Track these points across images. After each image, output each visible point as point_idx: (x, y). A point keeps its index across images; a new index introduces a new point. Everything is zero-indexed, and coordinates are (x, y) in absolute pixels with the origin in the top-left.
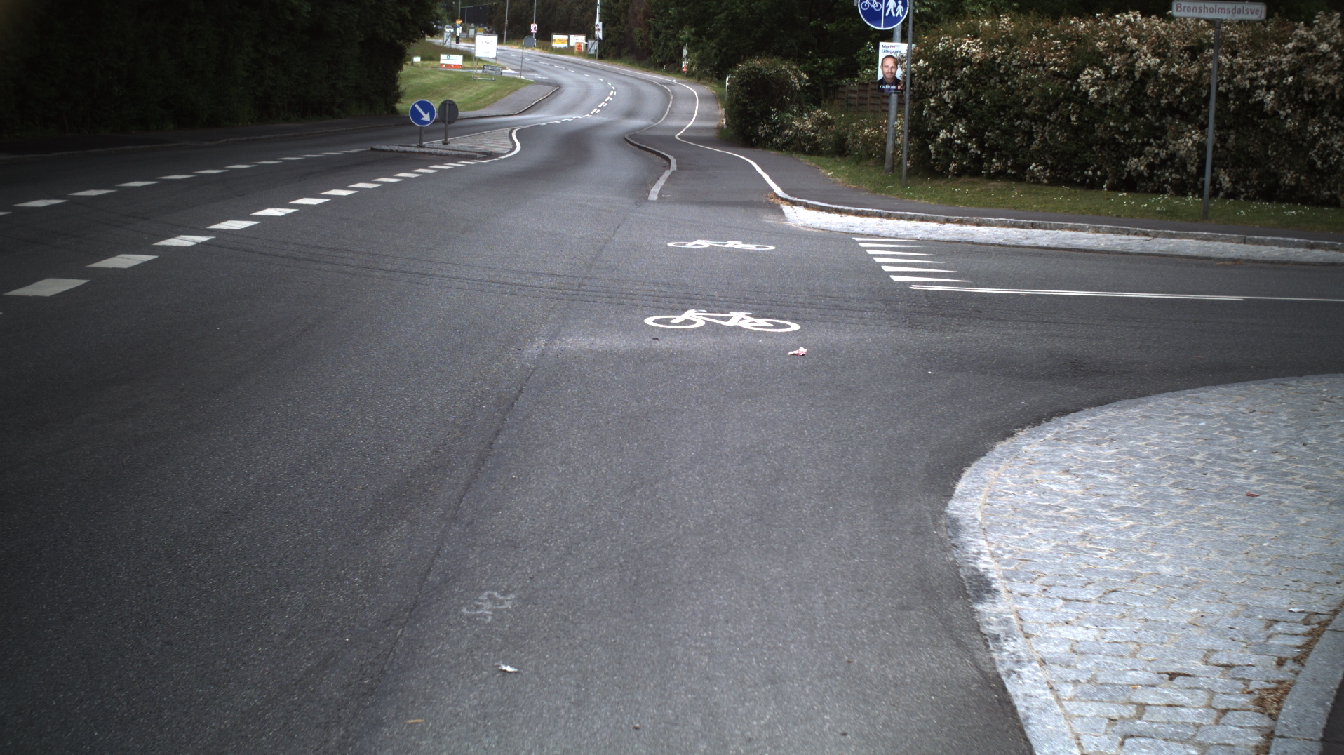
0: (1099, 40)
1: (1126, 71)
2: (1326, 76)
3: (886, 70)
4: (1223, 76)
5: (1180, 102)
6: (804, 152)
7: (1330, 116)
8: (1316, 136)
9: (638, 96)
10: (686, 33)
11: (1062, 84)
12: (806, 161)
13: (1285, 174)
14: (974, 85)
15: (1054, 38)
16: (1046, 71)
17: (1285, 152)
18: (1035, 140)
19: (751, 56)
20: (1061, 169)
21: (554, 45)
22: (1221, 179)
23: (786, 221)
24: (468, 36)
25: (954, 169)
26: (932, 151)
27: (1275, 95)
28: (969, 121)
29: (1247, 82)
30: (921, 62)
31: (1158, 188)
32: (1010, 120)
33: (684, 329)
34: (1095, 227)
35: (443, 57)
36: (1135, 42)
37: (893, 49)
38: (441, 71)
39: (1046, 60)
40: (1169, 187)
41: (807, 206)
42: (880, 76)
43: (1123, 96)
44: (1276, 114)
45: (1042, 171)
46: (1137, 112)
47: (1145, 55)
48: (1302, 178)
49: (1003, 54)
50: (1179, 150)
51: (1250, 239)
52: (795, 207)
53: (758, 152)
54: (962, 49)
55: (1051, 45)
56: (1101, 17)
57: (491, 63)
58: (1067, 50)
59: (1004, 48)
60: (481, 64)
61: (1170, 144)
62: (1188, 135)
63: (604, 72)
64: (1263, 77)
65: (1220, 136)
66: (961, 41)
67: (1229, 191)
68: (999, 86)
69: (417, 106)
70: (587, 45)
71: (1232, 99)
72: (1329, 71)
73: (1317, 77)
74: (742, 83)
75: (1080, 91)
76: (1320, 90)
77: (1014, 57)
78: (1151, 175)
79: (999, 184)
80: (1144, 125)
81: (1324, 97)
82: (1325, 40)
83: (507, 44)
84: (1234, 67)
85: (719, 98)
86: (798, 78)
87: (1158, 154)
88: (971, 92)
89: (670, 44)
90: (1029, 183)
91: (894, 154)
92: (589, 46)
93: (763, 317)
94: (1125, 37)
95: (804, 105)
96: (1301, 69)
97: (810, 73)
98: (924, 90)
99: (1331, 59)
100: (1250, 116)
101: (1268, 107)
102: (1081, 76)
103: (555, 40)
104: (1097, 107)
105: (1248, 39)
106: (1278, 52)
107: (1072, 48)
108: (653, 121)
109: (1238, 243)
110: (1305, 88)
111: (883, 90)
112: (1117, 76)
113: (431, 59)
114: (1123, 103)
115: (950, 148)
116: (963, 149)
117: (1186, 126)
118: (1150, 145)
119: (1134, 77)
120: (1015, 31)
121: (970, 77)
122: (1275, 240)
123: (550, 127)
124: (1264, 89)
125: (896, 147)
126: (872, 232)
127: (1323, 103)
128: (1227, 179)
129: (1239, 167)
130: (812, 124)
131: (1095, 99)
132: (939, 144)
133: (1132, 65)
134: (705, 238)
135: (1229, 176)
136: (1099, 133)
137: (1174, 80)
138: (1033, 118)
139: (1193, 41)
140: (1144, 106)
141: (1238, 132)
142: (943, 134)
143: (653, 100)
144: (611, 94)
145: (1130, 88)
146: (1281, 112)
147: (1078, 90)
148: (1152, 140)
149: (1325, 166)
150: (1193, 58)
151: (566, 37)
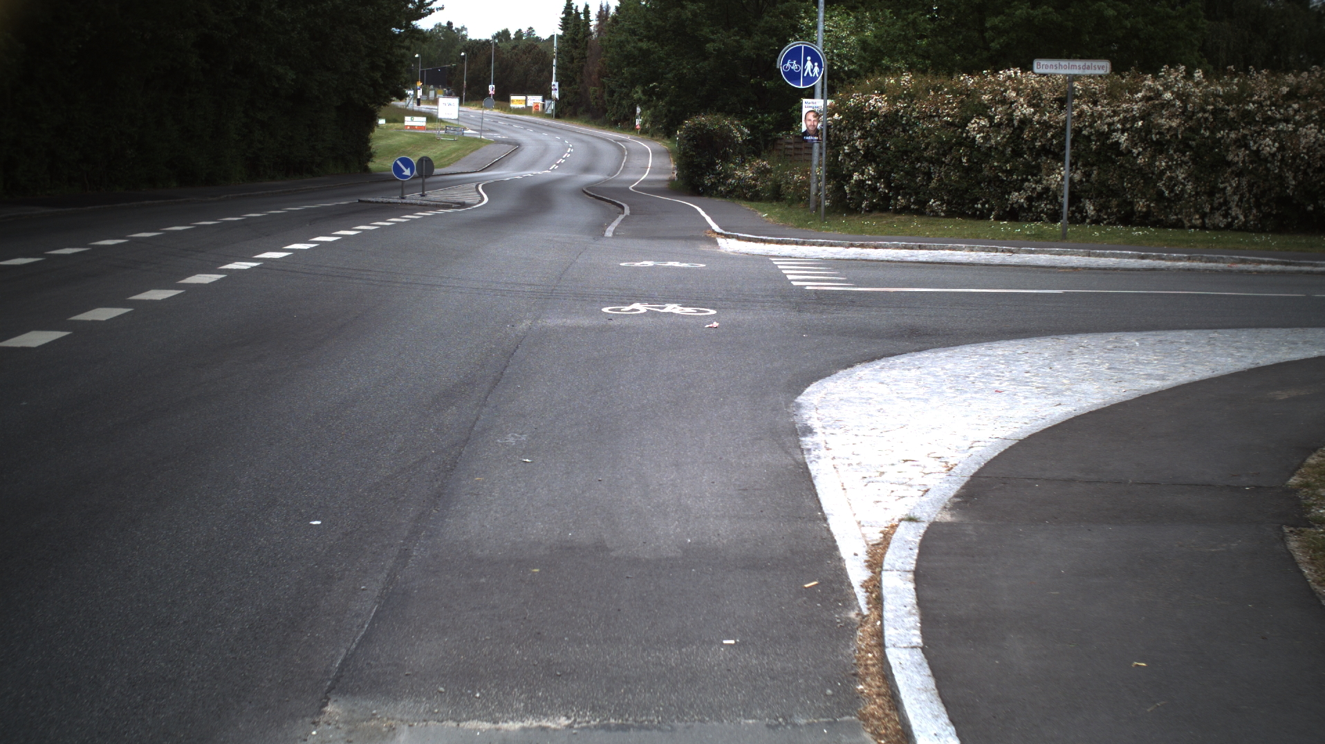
0: (985, 94)
1: (1007, 119)
2: (1170, 120)
3: (809, 123)
4: (1086, 121)
5: (1052, 144)
6: (746, 199)
7: (1175, 152)
8: (1163, 170)
9: (594, 153)
10: (638, 93)
11: (954, 132)
12: (746, 206)
13: (1138, 202)
14: (880, 135)
15: (947, 93)
16: (941, 121)
17: (1138, 183)
18: (933, 179)
19: (697, 113)
20: (955, 204)
21: (512, 105)
22: (1087, 208)
23: (719, 249)
24: (428, 98)
25: (866, 206)
26: (847, 191)
27: (1128, 136)
28: (878, 166)
29: (1106, 127)
30: (836, 116)
31: (1037, 218)
32: (912, 163)
33: (631, 314)
34: (970, 247)
35: (407, 119)
36: (1014, 94)
37: (814, 105)
38: (407, 133)
39: (940, 111)
40: (1045, 216)
41: (738, 238)
42: (804, 129)
43: (1005, 140)
44: (1130, 152)
45: (939, 205)
46: (1017, 153)
47: (1022, 106)
48: (1152, 205)
49: (905, 107)
50: (1051, 184)
51: (1093, 253)
52: (728, 239)
53: (705, 200)
54: (870, 104)
55: (945, 99)
56: (988, 73)
57: (452, 124)
58: (958, 103)
59: (906, 103)
60: (443, 126)
61: (1044, 179)
62: (1058, 171)
63: (562, 132)
64: (1118, 122)
65: (1085, 172)
66: (869, 97)
67: (1094, 218)
68: (902, 134)
69: (399, 162)
70: (544, 106)
71: (1094, 140)
72: (1172, 116)
73: (1163, 121)
74: (688, 138)
75: (969, 138)
76: (1166, 132)
77: (914, 110)
78: (1030, 206)
79: (903, 217)
80: (1023, 164)
81: (1168, 137)
82: (1169, 89)
83: (465, 105)
84: (1095, 115)
85: (670, 153)
86: (740, 132)
87: (1035, 188)
88: (878, 140)
89: (624, 102)
90: (929, 216)
91: (816, 194)
92: (546, 106)
93: (690, 307)
94: (1005, 91)
95: (746, 156)
96: (1149, 114)
97: (751, 128)
98: (839, 139)
99: (1174, 105)
100: (1109, 154)
101: (1123, 146)
102: (969, 124)
103: (513, 101)
104: (983, 150)
105: (1107, 89)
106: (1131, 101)
107: (962, 101)
108: (609, 175)
109: (1084, 256)
110: (1153, 130)
111: (806, 141)
112: (1000, 124)
113: (395, 121)
114: (1004, 146)
115: (863, 187)
116: (874, 189)
117: (1057, 165)
118: (1029, 181)
119: (1013, 125)
120: (915, 87)
121: (877, 127)
122: (1113, 253)
123: (513, 181)
124: (1119, 132)
125: (819, 190)
126: (786, 254)
127: (1169, 142)
128: (1092, 208)
129: (1102, 198)
130: (753, 173)
131: (982, 143)
132: (853, 185)
133: (1011, 114)
134: (651, 260)
135: (1094, 205)
136: (986, 172)
137: (1046, 126)
138: (931, 161)
139: (1061, 93)
140: (1023, 148)
141: (1099, 168)
142: (856, 176)
143: (608, 156)
144: (569, 151)
145: (1011, 134)
146: (1134, 151)
147: (967, 137)
148: (1029, 177)
149: (1172, 195)
150: (1061, 108)
151: (523, 98)
